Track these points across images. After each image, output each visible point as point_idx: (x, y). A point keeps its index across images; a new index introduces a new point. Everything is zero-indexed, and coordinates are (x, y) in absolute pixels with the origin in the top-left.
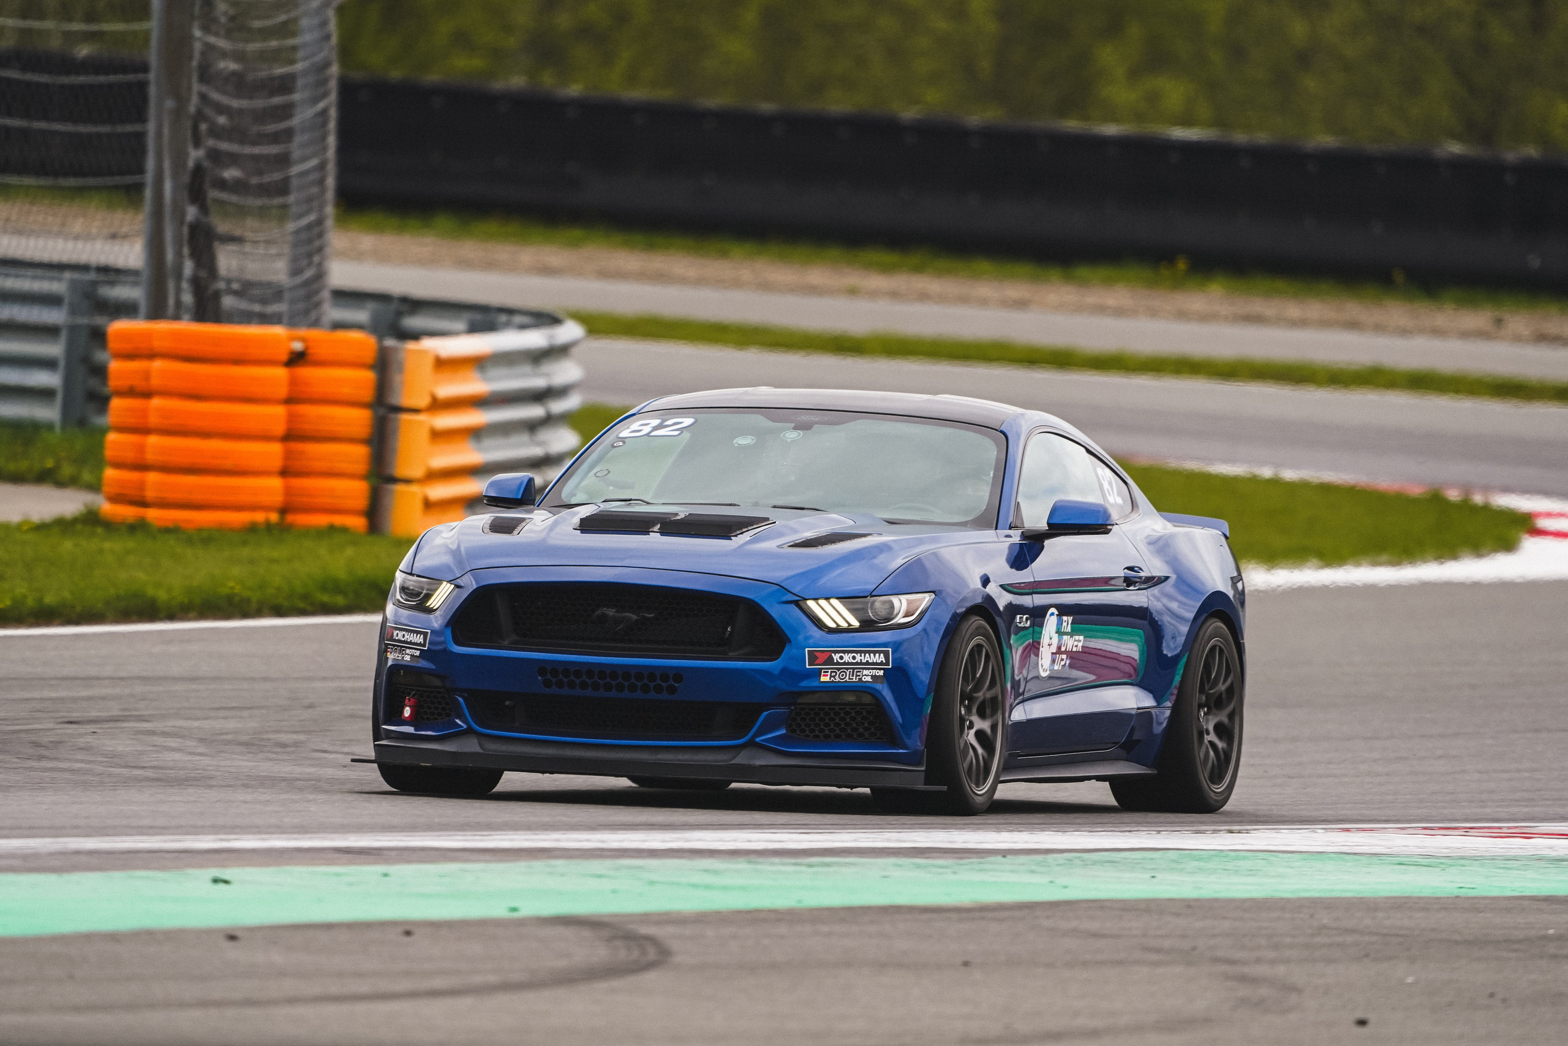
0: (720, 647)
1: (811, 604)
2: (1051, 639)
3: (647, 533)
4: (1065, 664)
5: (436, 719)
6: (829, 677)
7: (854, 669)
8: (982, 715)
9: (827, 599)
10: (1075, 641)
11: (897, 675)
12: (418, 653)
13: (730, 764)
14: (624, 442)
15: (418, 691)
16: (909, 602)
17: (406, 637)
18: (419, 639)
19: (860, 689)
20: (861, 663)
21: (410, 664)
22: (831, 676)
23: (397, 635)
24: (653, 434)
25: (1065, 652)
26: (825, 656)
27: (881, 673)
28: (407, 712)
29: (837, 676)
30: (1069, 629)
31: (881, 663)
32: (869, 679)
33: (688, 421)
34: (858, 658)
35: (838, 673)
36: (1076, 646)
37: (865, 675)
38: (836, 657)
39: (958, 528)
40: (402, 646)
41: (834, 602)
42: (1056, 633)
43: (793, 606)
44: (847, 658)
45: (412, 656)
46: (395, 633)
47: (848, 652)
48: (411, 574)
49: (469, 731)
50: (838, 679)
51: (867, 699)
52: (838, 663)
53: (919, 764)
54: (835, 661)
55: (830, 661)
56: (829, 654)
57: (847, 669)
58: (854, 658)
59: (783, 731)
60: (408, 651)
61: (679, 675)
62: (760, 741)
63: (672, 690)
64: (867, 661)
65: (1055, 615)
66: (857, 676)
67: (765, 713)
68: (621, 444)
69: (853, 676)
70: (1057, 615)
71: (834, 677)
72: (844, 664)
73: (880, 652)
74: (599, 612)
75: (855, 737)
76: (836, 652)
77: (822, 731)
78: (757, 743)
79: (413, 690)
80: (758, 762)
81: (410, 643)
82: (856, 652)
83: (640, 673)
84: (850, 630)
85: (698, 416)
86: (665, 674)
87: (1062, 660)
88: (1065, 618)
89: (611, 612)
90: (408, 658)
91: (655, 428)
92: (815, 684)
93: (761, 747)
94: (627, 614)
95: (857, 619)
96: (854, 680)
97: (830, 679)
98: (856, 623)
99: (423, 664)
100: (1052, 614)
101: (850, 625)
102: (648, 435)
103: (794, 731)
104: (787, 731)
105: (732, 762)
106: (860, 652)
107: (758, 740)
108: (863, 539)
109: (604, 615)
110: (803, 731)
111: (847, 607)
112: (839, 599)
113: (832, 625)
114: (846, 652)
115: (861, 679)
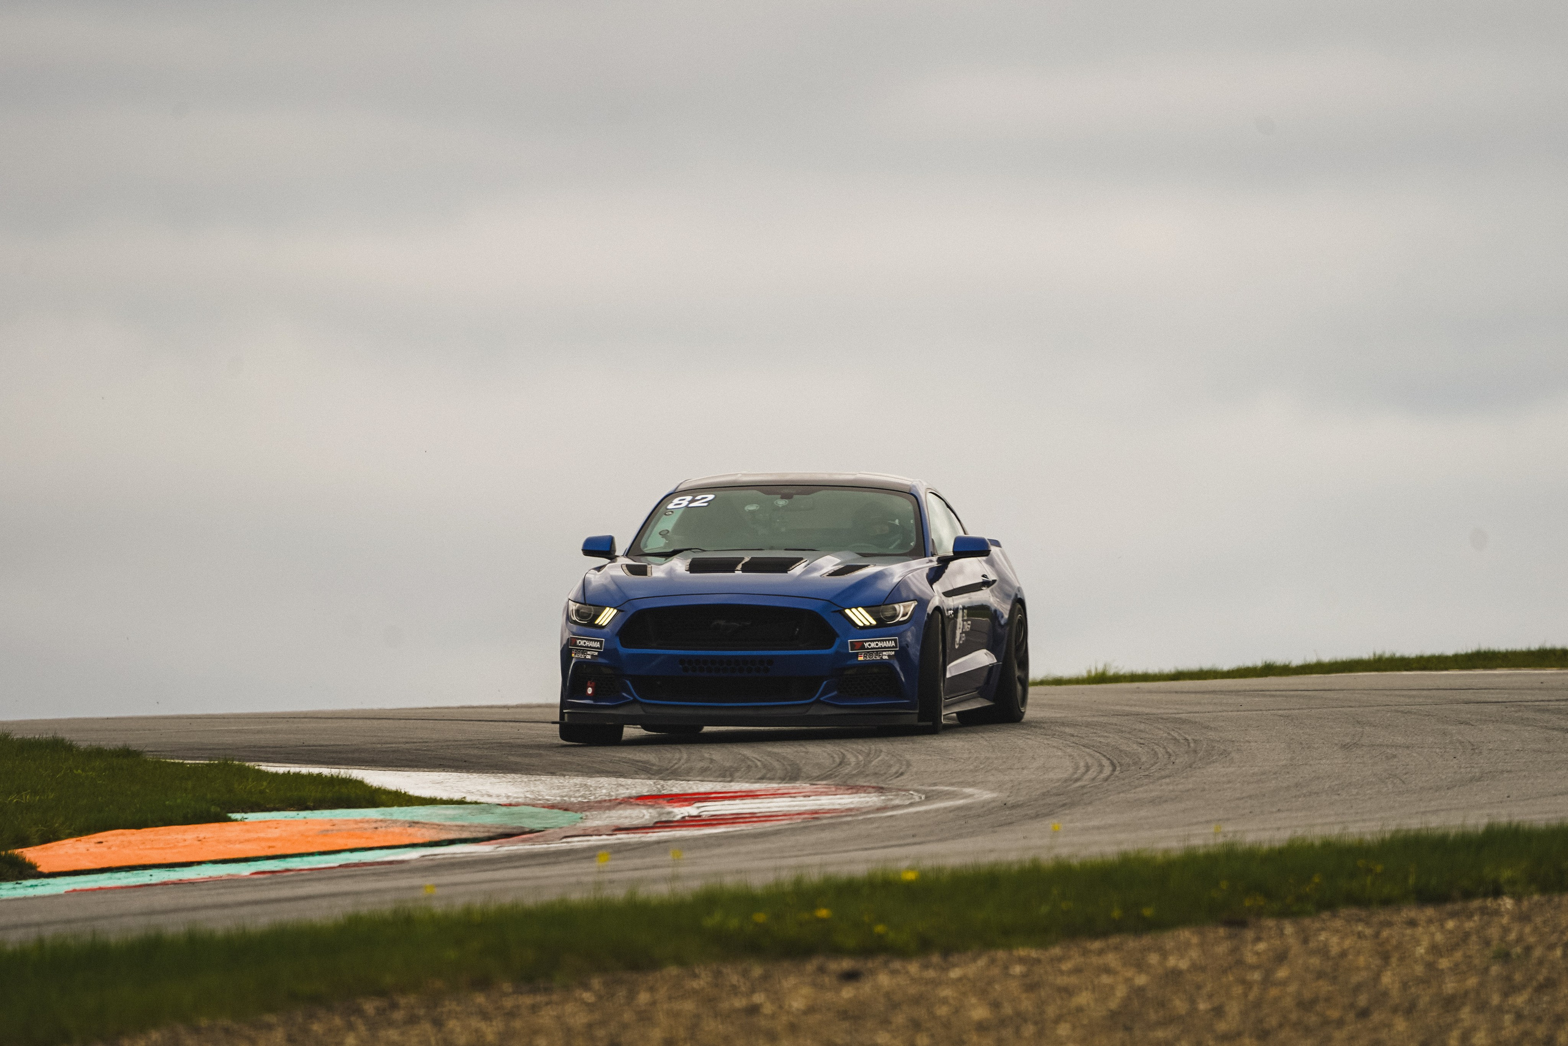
0: (793, 642)
1: (847, 611)
2: (960, 624)
3: (733, 571)
4: (964, 637)
5: (610, 694)
7: (877, 652)
9: (856, 608)
10: (968, 624)
11: (902, 653)
12: (596, 654)
14: (672, 512)
15: (597, 677)
16: (904, 607)
17: (587, 644)
18: (597, 645)
19: (882, 664)
20: (882, 648)
21: (592, 661)
22: (864, 657)
23: (580, 642)
25: (964, 632)
26: (859, 645)
27: (893, 653)
28: (590, 691)
30: (966, 617)
31: (893, 647)
32: (886, 657)
33: (711, 497)
34: (880, 644)
35: (868, 655)
36: (968, 628)
37: (884, 655)
38: (866, 645)
39: (905, 557)
40: (584, 650)
41: (860, 609)
42: (962, 620)
43: (838, 613)
44: (873, 645)
45: (592, 655)
46: (578, 641)
47: (873, 641)
48: (585, 604)
49: (635, 701)
50: (868, 659)
51: (886, 670)
52: (868, 649)
53: (914, 709)
54: (866, 648)
55: (863, 647)
56: (861, 643)
57: (873, 652)
58: (877, 645)
59: (835, 693)
60: (589, 653)
61: (771, 660)
62: (825, 699)
63: (766, 670)
64: (885, 646)
65: (962, 609)
66: (880, 656)
67: (825, 682)
68: (670, 513)
69: (877, 656)
71: (866, 657)
72: (872, 648)
73: (892, 640)
75: (879, 693)
76: (866, 642)
77: (858, 691)
79: (593, 677)
80: (824, 713)
81: (591, 647)
82: (878, 641)
83: (746, 660)
84: (871, 627)
85: (716, 493)
86: (760, 660)
88: (965, 611)
89: (722, 623)
90: (589, 657)
91: (690, 502)
92: (856, 662)
93: (823, 703)
94: (732, 624)
95: (874, 619)
96: (878, 659)
97: (864, 659)
98: (874, 622)
99: (600, 660)
101: (871, 624)
102: (687, 506)
103: (843, 692)
104: (838, 692)
105: (807, 714)
106: (881, 641)
107: (822, 699)
108: (867, 569)
110: (847, 692)
111: (868, 612)
112: (862, 607)
113: (861, 625)
114: (871, 641)
115: (882, 658)
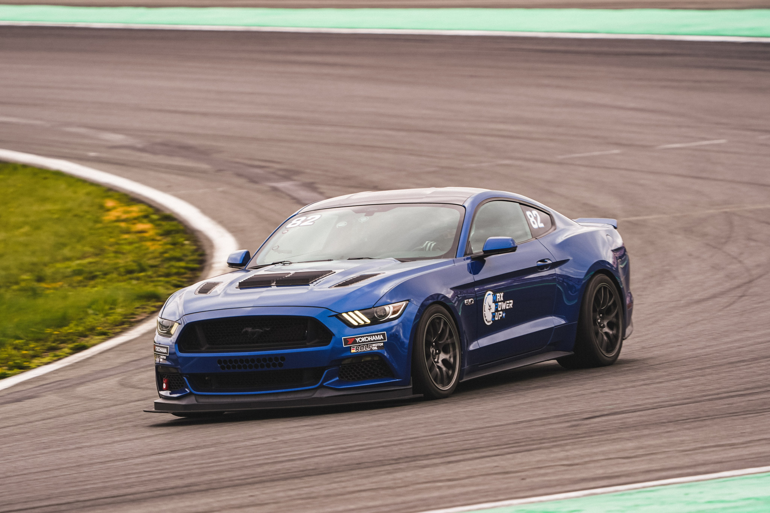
0: (301, 341)
1: (344, 315)
2: (490, 306)
3: (271, 286)
4: (503, 315)
5: (177, 388)
6: (355, 350)
7: (367, 344)
8: (446, 352)
9: (353, 311)
10: (507, 303)
11: (391, 344)
12: (165, 358)
13: (311, 398)
15: (168, 375)
16: (394, 307)
17: (160, 349)
19: (372, 354)
20: (371, 341)
21: (163, 363)
22: (356, 349)
23: (157, 349)
24: (302, 225)
25: (501, 310)
26: (353, 340)
28: (164, 386)
29: (359, 349)
30: (502, 299)
31: (382, 340)
32: (376, 348)
33: (318, 216)
34: (369, 339)
35: (360, 347)
36: (509, 306)
37: (374, 346)
38: (358, 340)
40: (159, 354)
41: (357, 312)
42: (493, 303)
43: (335, 317)
44: (363, 339)
45: (163, 359)
47: (364, 337)
48: (162, 318)
49: (191, 394)
50: (360, 351)
51: (376, 358)
52: (359, 343)
53: (409, 385)
54: (358, 342)
55: (355, 342)
56: (354, 338)
57: (364, 345)
59: (338, 378)
60: (161, 357)
61: (283, 357)
62: (326, 384)
63: (281, 365)
64: (374, 340)
65: (491, 295)
66: (369, 347)
67: (326, 371)
68: (286, 231)
69: (367, 348)
70: (492, 294)
71: (358, 350)
72: (363, 342)
73: (380, 334)
74: (244, 330)
75: (373, 376)
76: (357, 337)
77: (355, 376)
78: (324, 385)
79: (166, 375)
80: (326, 396)
81: (162, 353)
82: (368, 336)
83: (264, 358)
84: (365, 325)
86: (275, 357)
87: (500, 314)
88: (498, 294)
89: (250, 330)
90: (161, 360)
91: (303, 222)
92: (349, 354)
93: (326, 387)
94: (257, 330)
95: (369, 319)
96: (368, 350)
97: (356, 351)
98: (368, 321)
99: (167, 363)
100: (490, 294)
101: (365, 322)
102: (298, 226)
103: (342, 378)
104: (339, 377)
105: (313, 397)
106: (370, 336)
107: (324, 384)
108: (375, 277)
109: (247, 331)
110: (347, 377)
111: (363, 314)
112: (359, 310)
113: (356, 324)
114: (361, 337)
115: (371, 349)
